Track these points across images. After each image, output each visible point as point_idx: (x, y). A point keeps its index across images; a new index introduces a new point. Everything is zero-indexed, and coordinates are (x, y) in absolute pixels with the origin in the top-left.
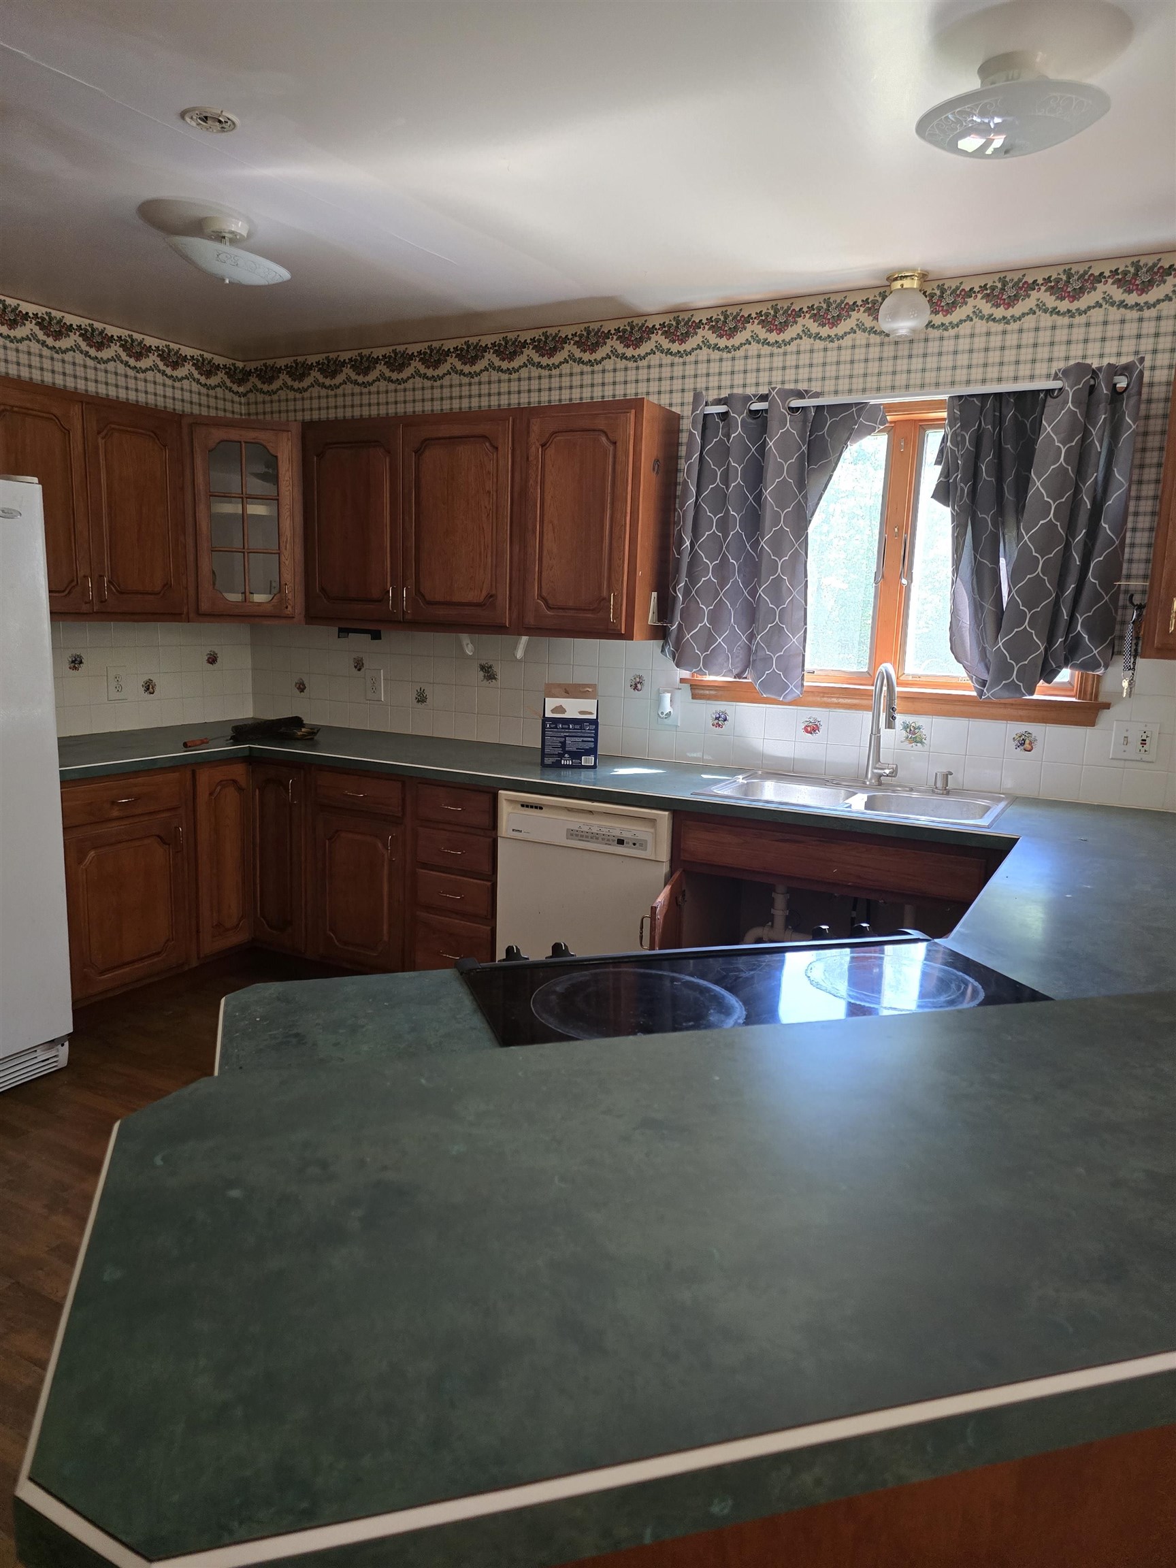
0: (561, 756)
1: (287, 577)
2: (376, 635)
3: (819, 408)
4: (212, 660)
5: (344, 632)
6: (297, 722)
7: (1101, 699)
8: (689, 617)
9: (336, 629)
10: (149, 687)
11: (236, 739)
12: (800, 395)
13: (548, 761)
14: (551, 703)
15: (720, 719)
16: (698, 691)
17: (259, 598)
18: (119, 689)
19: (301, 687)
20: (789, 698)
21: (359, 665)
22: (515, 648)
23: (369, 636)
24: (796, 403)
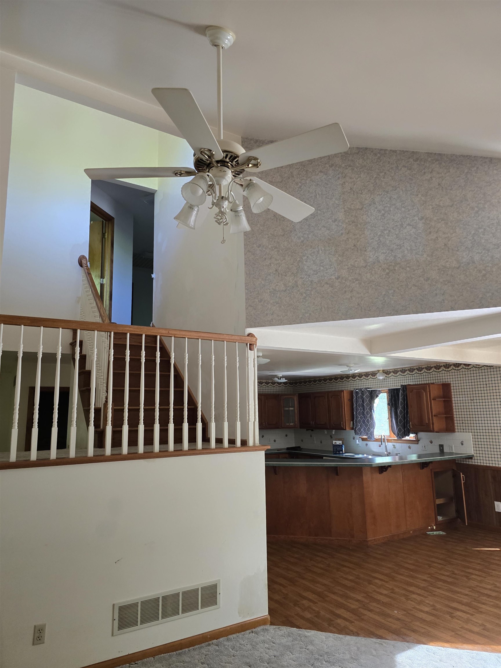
0: (336, 451)
1: (296, 420)
2: (312, 430)
3: (371, 390)
4: (286, 436)
5: (307, 430)
6: (299, 447)
7: (418, 439)
8: (357, 426)
9: (306, 430)
10: (275, 441)
11: (287, 450)
12: (369, 388)
13: (334, 452)
14: (334, 442)
15: (367, 445)
16: (363, 439)
17: (291, 424)
18: (270, 441)
19: (302, 441)
20: (373, 440)
21: (311, 436)
22: (332, 432)
23: (311, 431)
24: (368, 390)
